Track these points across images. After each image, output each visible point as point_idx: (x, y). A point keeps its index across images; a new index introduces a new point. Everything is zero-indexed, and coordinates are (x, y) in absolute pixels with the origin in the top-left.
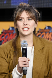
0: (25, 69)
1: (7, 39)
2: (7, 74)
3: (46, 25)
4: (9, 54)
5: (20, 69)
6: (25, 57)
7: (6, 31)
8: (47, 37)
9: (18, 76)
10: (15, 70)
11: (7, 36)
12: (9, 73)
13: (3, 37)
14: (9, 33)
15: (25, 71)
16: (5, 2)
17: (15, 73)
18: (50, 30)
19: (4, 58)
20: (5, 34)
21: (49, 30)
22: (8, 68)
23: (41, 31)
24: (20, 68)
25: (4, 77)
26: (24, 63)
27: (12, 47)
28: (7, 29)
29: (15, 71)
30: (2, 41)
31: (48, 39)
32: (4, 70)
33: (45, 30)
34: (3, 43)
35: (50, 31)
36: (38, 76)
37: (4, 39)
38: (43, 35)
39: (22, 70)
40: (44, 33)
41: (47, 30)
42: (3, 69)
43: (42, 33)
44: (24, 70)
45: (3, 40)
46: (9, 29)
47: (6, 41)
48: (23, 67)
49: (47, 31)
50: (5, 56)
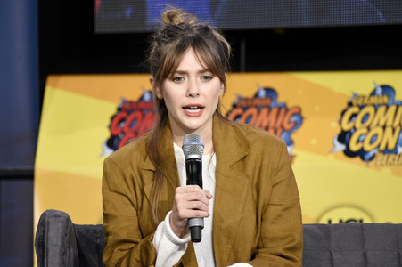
0: (196, 223)
1: (134, 128)
2: (137, 243)
3: (258, 85)
4: (139, 179)
5: (180, 223)
6: (197, 187)
7: (131, 103)
8: (261, 123)
9: (172, 247)
10: (164, 227)
11: (135, 119)
12: (141, 242)
13: (123, 125)
14: (141, 110)
15: (197, 229)
16: (128, 13)
17: (165, 238)
18: (271, 99)
19: (124, 195)
20: (129, 113)
21: (268, 102)
22: (137, 224)
23: (243, 103)
24: (181, 219)
25: (125, 252)
26: (195, 205)
27: (148, 159)
28: (134, 97)
29: (165, 231)
30: (121, 136)
31: (267, 129)
32: (125, 232)
33: (257, 102)
34: (122, 142)
35: (273, 105)
36: (230, 246)
37: (126, 130)
38: (250, 116)
39: (186, 227)
40: (253, 111)
41: (262, 99)
42: (121, 228)
43: (245, 109)
44: (192, 228)
45: (123, 133)
46: (141, 99)
47: (133, 135)
48: (189, 219)
49: (264, 103)
50: (126, 187)
